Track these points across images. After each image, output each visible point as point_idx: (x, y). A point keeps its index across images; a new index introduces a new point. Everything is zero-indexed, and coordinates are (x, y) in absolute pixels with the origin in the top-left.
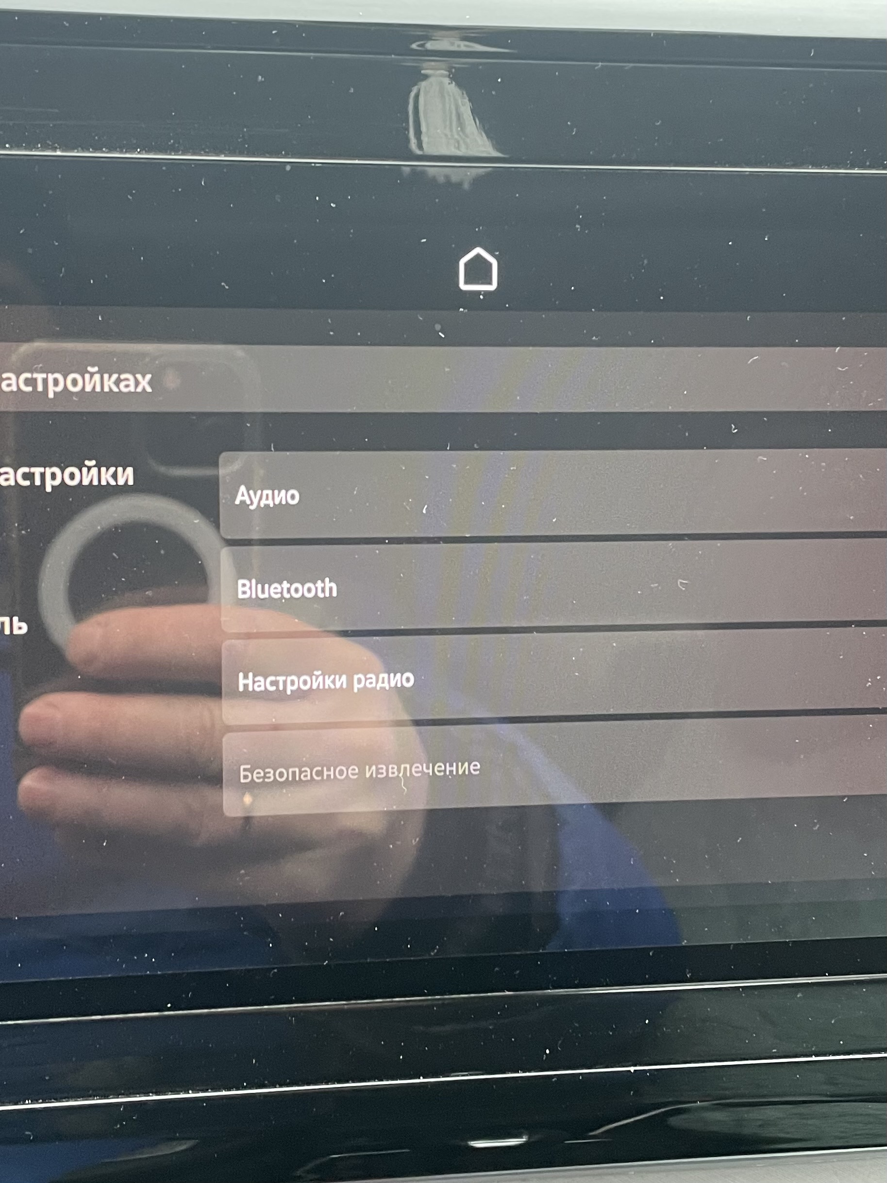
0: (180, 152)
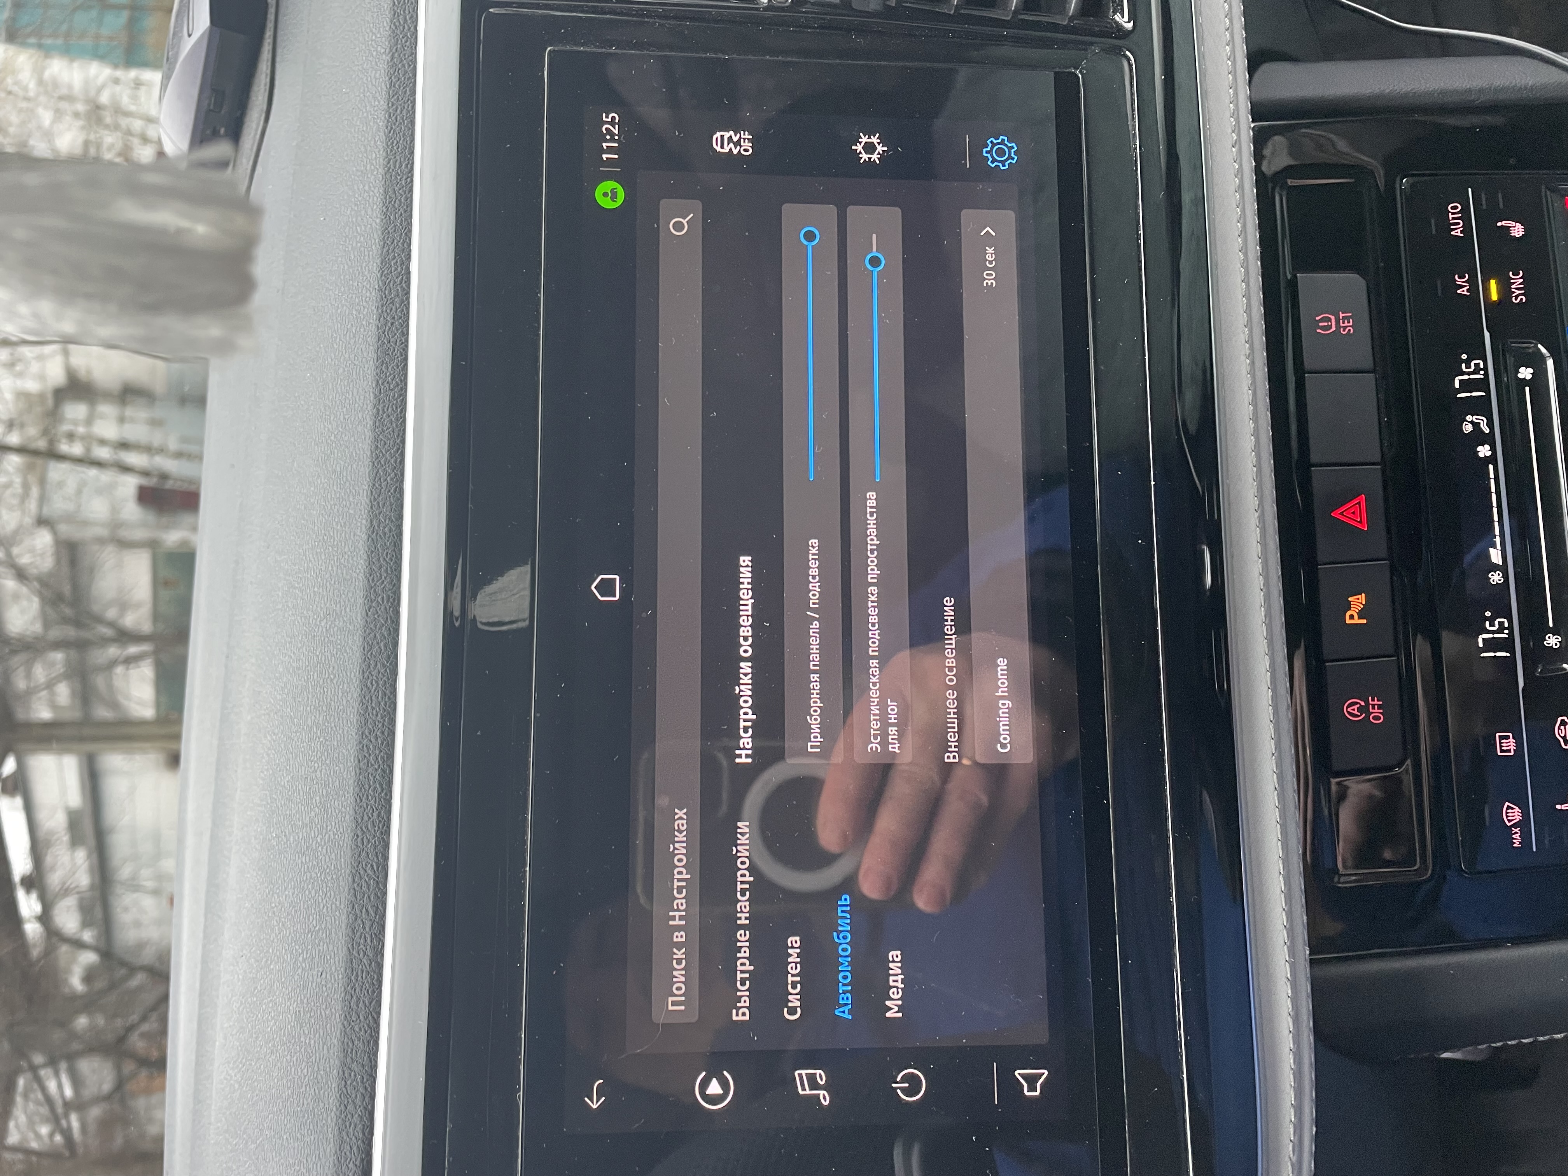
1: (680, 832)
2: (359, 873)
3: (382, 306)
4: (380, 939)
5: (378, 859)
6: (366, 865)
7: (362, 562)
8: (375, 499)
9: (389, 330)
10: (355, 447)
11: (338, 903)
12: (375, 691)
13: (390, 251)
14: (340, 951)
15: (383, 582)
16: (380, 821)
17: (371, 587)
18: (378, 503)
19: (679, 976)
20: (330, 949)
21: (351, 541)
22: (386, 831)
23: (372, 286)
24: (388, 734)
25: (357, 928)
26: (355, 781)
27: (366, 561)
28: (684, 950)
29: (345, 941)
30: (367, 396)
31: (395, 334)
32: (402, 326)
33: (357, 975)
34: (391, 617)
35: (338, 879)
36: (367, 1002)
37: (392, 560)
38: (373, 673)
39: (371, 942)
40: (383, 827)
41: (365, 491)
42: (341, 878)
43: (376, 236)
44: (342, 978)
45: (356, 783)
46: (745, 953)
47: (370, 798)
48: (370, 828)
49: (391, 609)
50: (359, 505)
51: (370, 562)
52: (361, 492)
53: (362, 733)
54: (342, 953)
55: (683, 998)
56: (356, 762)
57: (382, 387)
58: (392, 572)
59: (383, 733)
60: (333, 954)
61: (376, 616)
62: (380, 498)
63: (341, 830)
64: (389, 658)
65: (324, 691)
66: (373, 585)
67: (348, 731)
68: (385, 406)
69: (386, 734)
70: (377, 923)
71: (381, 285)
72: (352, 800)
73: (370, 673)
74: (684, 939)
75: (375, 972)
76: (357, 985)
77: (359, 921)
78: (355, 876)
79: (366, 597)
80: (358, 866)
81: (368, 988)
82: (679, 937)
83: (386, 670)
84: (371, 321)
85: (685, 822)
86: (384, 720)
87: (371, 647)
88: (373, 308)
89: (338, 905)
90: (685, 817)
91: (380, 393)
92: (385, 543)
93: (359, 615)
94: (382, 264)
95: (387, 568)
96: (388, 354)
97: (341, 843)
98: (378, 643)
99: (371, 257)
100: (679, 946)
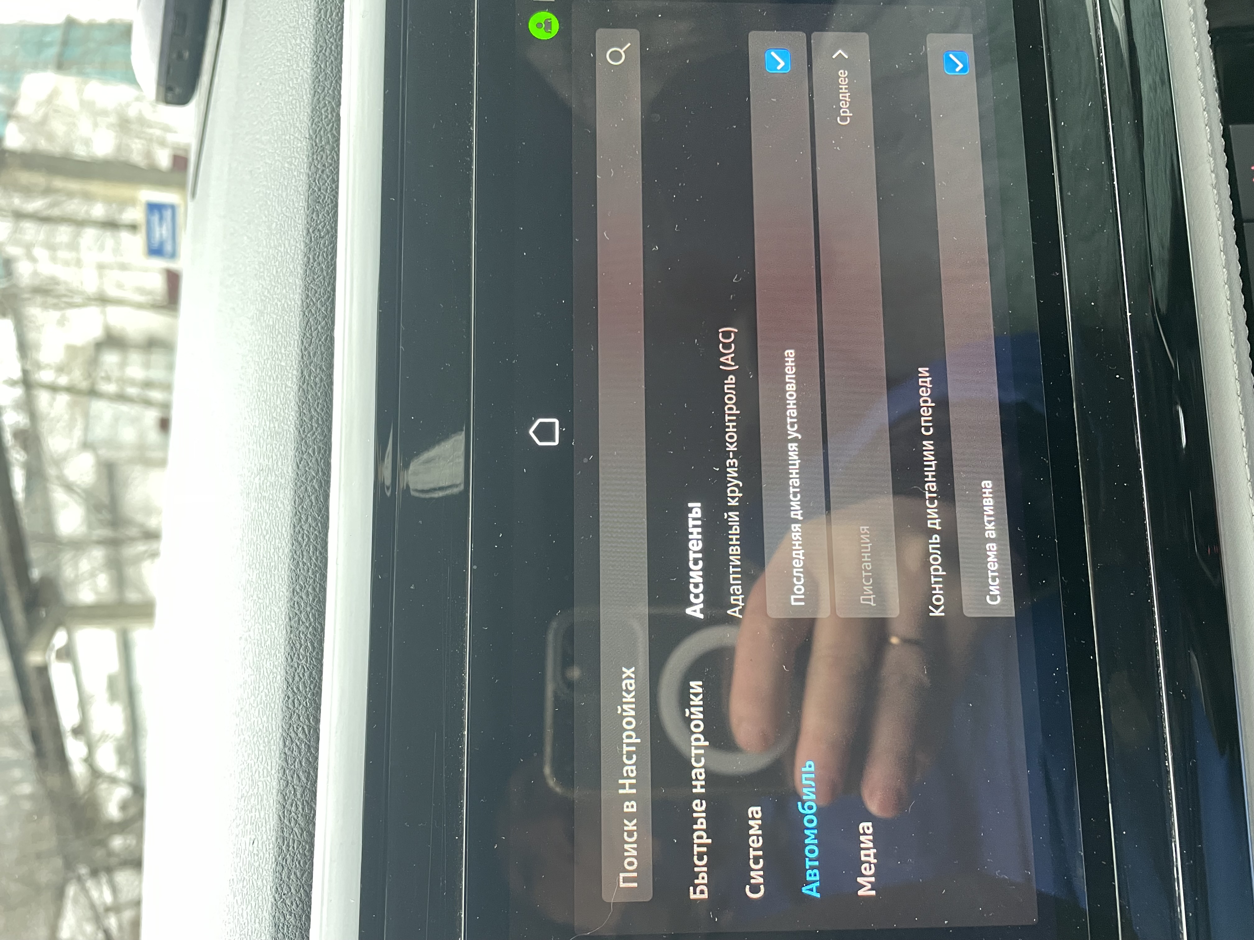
0: (465, 645)
1: (629, 692)
2: (291, 737)
3: (313, 154)
4: (311, 806)
5: (309, 721)
6: (298, 728)
7: (293, 413)
8: (306, 349)
9: (320, 177)
10: (286, 298)
11: (269, 768)
12: (306, 546)
13: (321, 99)
14: (271, 818)
15: (314, 434)
16: (312, 682)
17: (302, 439)
18: (309, 353)
19: (631, 850)
20: (262, 816)
21: (282, 394)
22: (317, 691)
23: (303, 136)
24: (320, 590)
25: (288, 795)
26: (286, 640)
27: (297, 412)
28: (635, 821)
29: (276, 809)
30: (298, 245)
31: (326, 182)
32: (333, 172)
33: (288, 845)
34: (322, 469)
35: (269, 742)
36: (298, 874)
37: (323, 410)
38: (304, 528)
39: (303, 809)
40: (314, 689)
41: (296, 342)
42: (272, 742)
43: (307, 86)
44: (273, 848)
45: (287, 642)
46: (701, 824)
47: (301, 657)
48: (301, 689)
49: (323, 461)
50: (290, 356)
51: (301, 414)
52: (292, 342)
53: (294, 590)
54: (273, 822)
55: (635, 874)
56: (287, 620)
57: (313, 235)
58: (323, 422)
59: (314, 589)
60: (264, 821)
61: (307, 469)
62: (311, 348)
63: (273, 691)
64: (320, 511)
65: (257, 548)
66: (304, 436)
67: (279, 588)
68: (315, 254)
69: (317, 590)
70: (309, 789)
71: (311, 134)
72: (284, 659)
73: (301, 527)
74: (634, 810)
75: (306, 842)
76: (288, 856)
77: (291, 788)
78: (287, 739)
79: (297, 449)
80: (289, 729)
81: (299, 858)
82: (630, 807)
83: (317, 524)
84: (302, 170)
85: (633, 681)
86: (316, 576)
87: (302, 500)
88: (304, 157)
89: (270, 770)
90: (633, 676)
91: (311, 241)
92: (316, 394)
93: (290, 467)
94: (312, 112)
95: (318, 419)
96: (319, 202)
97: (273, 705)
98: (309, 496)
99: (302, 108)
100: (630, 817)
